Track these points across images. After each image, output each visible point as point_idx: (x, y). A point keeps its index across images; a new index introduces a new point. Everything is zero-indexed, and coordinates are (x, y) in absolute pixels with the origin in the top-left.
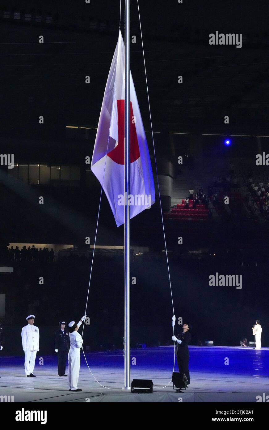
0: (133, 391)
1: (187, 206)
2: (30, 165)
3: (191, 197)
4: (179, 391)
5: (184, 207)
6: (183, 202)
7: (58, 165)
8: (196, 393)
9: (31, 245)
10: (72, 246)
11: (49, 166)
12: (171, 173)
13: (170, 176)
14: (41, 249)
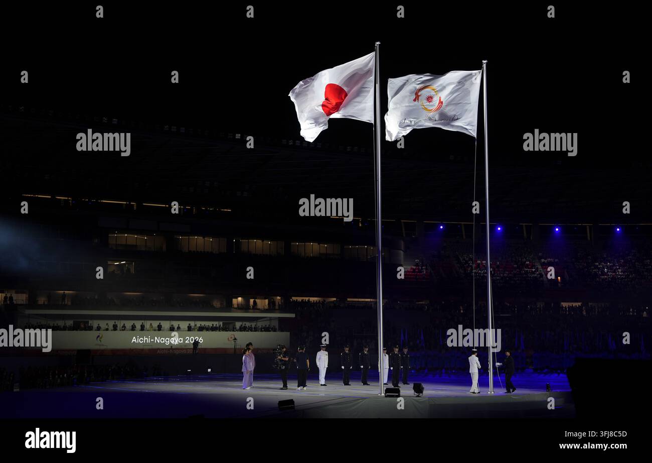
0: (386, 396)
1: (414, 270)
2: (306, 244)
3: (417, 265)
4: (418, 396)
5: (413, 272)
6: (411, 268)
7: (325, 244)
8: (431, 398)
9: (307, 299)
10: (335, 299)
11: (319, 244)
12: (403, 249)
13: (403, 251)
14: (314, 301)
